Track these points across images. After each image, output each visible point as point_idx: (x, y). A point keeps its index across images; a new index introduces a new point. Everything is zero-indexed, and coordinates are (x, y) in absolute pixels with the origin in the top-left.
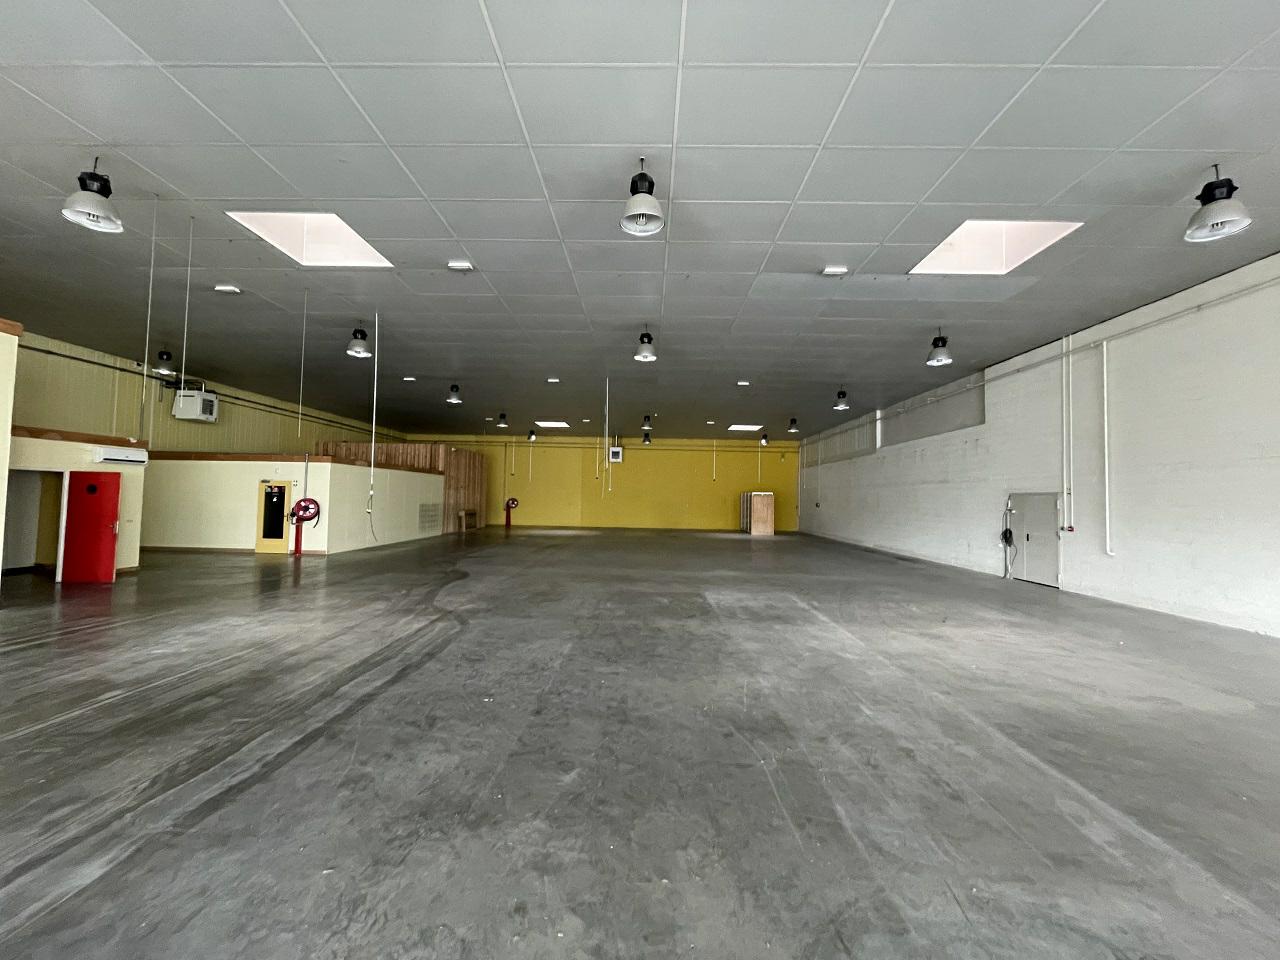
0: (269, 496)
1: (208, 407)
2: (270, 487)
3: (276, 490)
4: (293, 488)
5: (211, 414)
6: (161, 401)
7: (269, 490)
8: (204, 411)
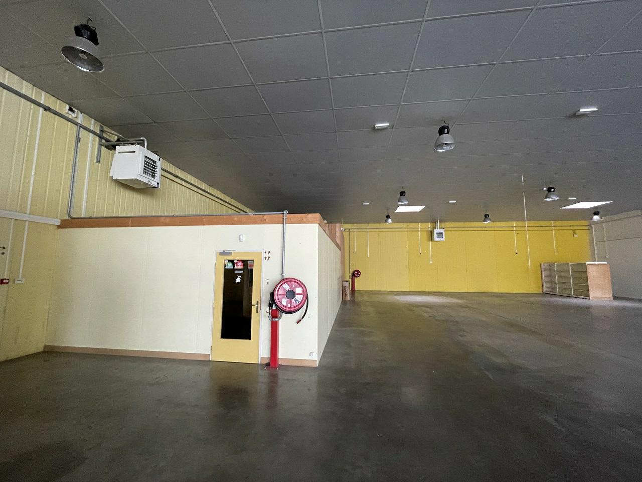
0: (229, 275)
1: (150, 168)
2: (232, 261)
3: (240, 266)
4: (264, 262)
5: (153, 176)
6: (98, 162)
7: (230, 266)
8: (145, 171)
